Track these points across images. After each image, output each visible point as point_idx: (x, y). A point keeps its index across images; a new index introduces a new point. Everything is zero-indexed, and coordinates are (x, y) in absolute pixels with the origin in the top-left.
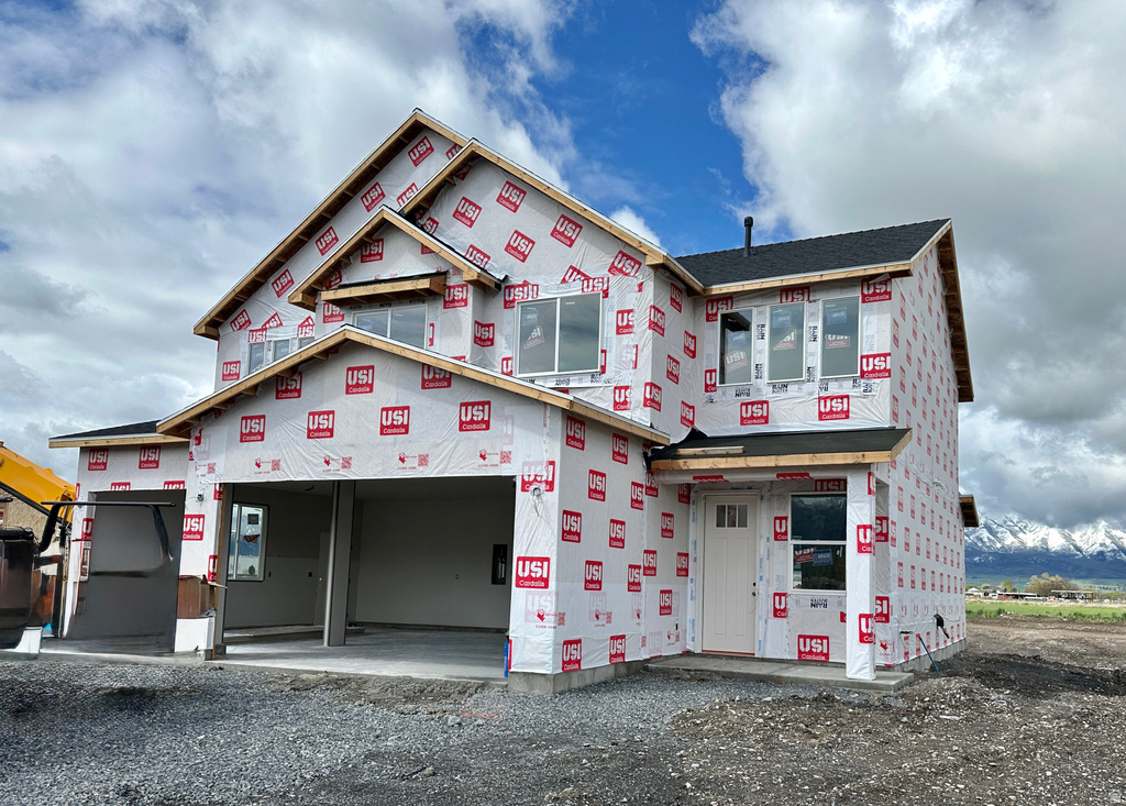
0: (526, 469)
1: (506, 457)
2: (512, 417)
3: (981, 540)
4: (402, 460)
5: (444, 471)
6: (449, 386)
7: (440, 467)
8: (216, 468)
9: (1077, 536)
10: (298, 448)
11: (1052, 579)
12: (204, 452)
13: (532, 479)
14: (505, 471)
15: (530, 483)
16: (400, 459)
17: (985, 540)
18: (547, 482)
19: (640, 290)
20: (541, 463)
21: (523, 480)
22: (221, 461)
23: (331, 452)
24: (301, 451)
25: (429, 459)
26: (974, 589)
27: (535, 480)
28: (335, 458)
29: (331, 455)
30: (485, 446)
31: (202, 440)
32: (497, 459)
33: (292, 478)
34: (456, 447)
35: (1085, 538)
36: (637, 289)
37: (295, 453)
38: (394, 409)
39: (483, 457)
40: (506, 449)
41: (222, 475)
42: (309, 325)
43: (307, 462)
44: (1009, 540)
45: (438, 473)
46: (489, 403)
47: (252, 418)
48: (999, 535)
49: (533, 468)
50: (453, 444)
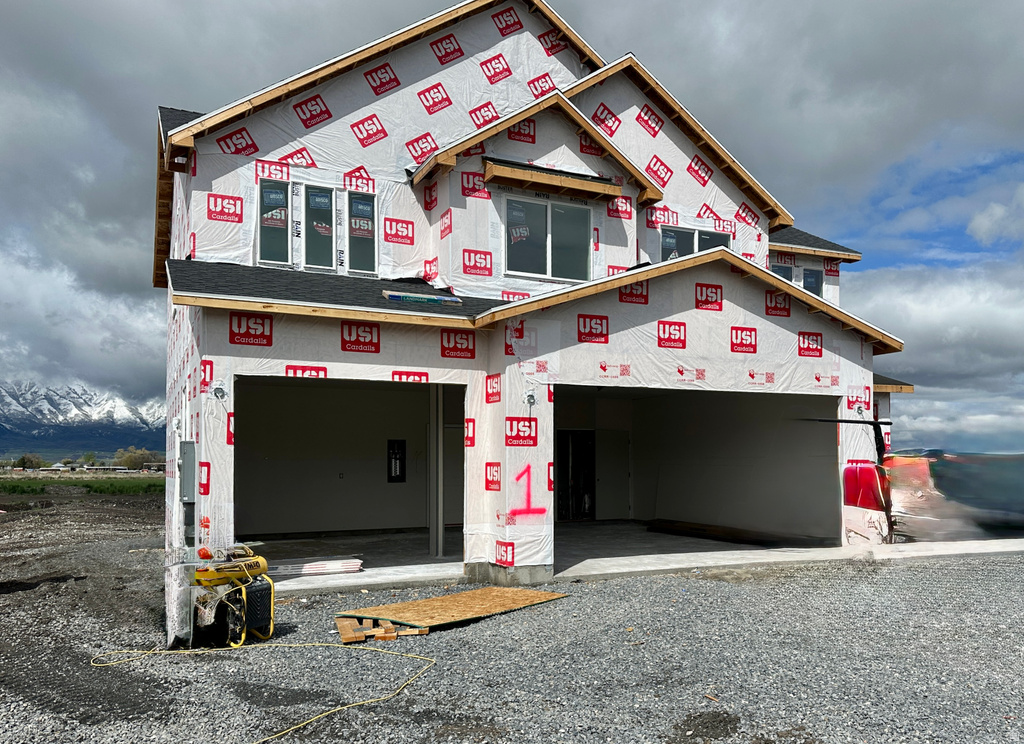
0: (850, 391)
1: (835, 381)
2: (838, 349)
3: (41, 412)
4: (752, 376)
5: (787, 388)
6: (788, 315)
7: (784, 385)
8: (548, 366)
9: (143, 410)
10: (650, 355)
11: (139, 452)
12: (529, 347)
13: (854, 399)
14: (834, 392)
15: (854, 403)
16: (750, 375)
17: (46, 412)
18: (865, 402)
19: (759, 240)
20: (860, 388)
21: (849, 400)
22: (554, 359)
23: (685, 362)
24: (652, 358)
25: (775, 377)
26: (58, 465)
27: (857, 400)
28: (689, 368)
29: (684, 366)
30: (819, 371)
31: (526, 333)
32: (828, 382)
33: (644, 385)
34: (796, 369)
35: (151, 411)
36: (756, 238)
37: (647, 360)
38: (743, 329)
39: (818, 379)
40: (835, 374)
41: (557, 376)
42: (361, 177)
43: (661, 370)
44: (74, 413)
45: (784, 390)
46: (820, 335)
47: (592, 317)
48: (62, 407)
49: (855, 391)
50: (794, 366)
